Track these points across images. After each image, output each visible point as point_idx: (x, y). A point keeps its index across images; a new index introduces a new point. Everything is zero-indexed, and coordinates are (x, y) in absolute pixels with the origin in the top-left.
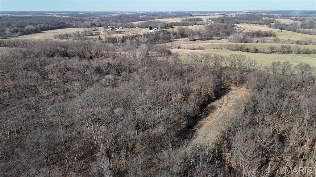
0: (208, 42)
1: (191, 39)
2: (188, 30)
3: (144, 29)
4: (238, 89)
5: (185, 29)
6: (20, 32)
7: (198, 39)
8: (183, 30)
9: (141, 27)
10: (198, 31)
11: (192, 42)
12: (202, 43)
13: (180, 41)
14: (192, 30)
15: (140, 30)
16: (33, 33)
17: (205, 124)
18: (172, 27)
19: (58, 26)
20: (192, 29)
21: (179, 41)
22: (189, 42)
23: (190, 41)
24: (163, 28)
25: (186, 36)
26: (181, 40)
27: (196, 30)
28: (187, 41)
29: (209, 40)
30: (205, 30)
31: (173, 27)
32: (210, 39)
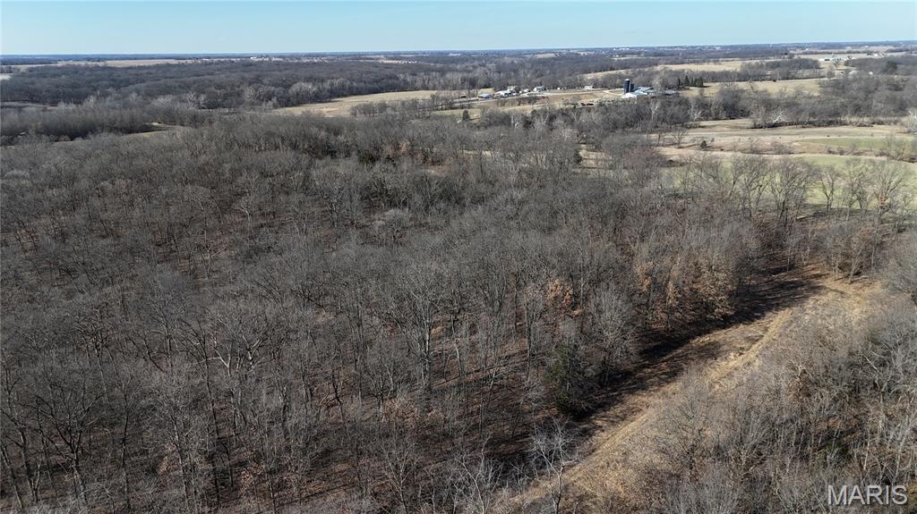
0: (820, 133)
1: (759, 121)
2: (753, 95)
3: (607, 91)
4: (850, 290)
5: (743, 91)
6: (277, 99)
7: (786, 124)
8: (737, 95)
9: (604, 85)
10: (789, 97)
11: (758, 131)
12: (798, 134)
13: (718, 129)
14: (769, 95)
15: (595, 93)
16: (311, 103)
17: (644, 409)
18: (702, 86)
19: (376, 86)
20: (770, 91)
21: (713, 129)
22: (750, 132)
23: (755, 127)
24: (670, 89)
25: (744, 113)
26: (724, 126)
27: (781, 93)
28: (741, 128)
29: (826, 126)
30: (816, 94)
31: (705, 84)
32: (830, 124)
